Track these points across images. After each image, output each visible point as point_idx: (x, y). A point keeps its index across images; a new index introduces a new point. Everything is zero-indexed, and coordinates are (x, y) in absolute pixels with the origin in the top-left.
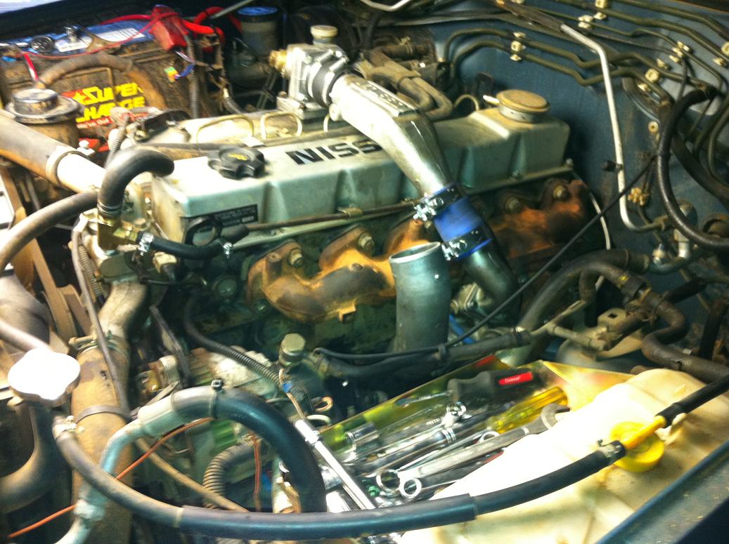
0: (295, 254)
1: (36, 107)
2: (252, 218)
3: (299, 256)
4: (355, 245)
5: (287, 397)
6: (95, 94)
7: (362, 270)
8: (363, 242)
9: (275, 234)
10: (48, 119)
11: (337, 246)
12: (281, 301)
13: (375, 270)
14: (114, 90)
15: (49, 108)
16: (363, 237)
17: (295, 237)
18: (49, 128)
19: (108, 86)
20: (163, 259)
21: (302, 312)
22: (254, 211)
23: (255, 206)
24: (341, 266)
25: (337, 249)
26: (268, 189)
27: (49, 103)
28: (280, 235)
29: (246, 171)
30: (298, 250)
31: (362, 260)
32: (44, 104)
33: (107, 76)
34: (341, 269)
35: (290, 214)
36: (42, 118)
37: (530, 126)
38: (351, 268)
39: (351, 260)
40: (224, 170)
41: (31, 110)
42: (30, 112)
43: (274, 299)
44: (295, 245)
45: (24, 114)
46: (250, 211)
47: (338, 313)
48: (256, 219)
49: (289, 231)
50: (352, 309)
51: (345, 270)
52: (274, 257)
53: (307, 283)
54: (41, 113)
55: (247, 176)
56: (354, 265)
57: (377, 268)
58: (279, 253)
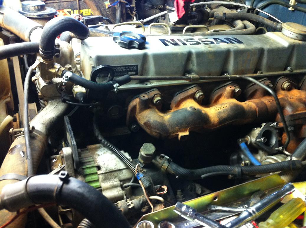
0: (157, 97)
1: (32, 8)
2: (134, 73)
3: (159, 98)
4: (193, 96)
5: (139, 183)
6: (70, 12)
7: (195, 111)
8: (198, 96)
9: (147, 84)
10: (38, 15)
11: (182, 96)
12: (146, 124)
13: (203, 112)
14: (79, 12)
15: (39, 10)
16: (198, 93)
17: (158, 88)
18: (38, 21)
19: (77, 9)
20: (78, 89)
21: (157, 131)
22: (136, 69)
23: (137, 66)
24: (183, 107)
25: (182, 98)
26: (145, 56)
27: (39, 7)
28: (149, 85)
29: (134, 44)
30: (159, 95)
31: (196, 106)
32: (36, 7)
33: (76, 3)
34: (183, 109)
35: (157, 73)
36: (35, 15)
37: (301, 42)
38: (189, 109)
39: (190, 105)
40: (121, 42)
41: (29, 10)
42: (29, 11)
43: (142, 122)
44: (157, 92)
45: (26, 12)
46: (133, 69)
47: (178, 135)
48: (136, 74)
49: (155, 84)
50: (187, 133)
51: (186, 110)
52: (144, 97)
53: (162, 115)
54: (35, 12)
55: (134, 48)
56: (191, 107)
57: (204, 111)
58: (148, 95)
